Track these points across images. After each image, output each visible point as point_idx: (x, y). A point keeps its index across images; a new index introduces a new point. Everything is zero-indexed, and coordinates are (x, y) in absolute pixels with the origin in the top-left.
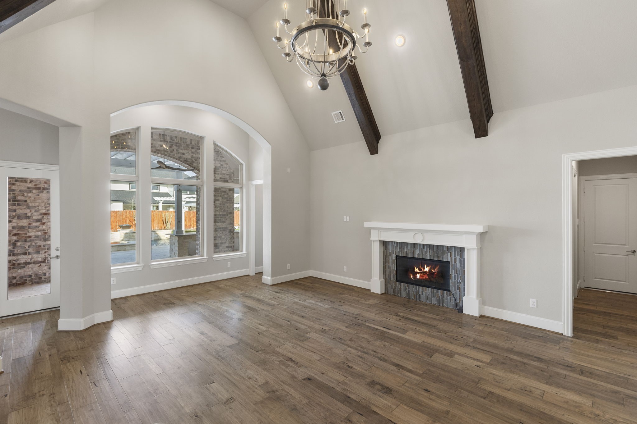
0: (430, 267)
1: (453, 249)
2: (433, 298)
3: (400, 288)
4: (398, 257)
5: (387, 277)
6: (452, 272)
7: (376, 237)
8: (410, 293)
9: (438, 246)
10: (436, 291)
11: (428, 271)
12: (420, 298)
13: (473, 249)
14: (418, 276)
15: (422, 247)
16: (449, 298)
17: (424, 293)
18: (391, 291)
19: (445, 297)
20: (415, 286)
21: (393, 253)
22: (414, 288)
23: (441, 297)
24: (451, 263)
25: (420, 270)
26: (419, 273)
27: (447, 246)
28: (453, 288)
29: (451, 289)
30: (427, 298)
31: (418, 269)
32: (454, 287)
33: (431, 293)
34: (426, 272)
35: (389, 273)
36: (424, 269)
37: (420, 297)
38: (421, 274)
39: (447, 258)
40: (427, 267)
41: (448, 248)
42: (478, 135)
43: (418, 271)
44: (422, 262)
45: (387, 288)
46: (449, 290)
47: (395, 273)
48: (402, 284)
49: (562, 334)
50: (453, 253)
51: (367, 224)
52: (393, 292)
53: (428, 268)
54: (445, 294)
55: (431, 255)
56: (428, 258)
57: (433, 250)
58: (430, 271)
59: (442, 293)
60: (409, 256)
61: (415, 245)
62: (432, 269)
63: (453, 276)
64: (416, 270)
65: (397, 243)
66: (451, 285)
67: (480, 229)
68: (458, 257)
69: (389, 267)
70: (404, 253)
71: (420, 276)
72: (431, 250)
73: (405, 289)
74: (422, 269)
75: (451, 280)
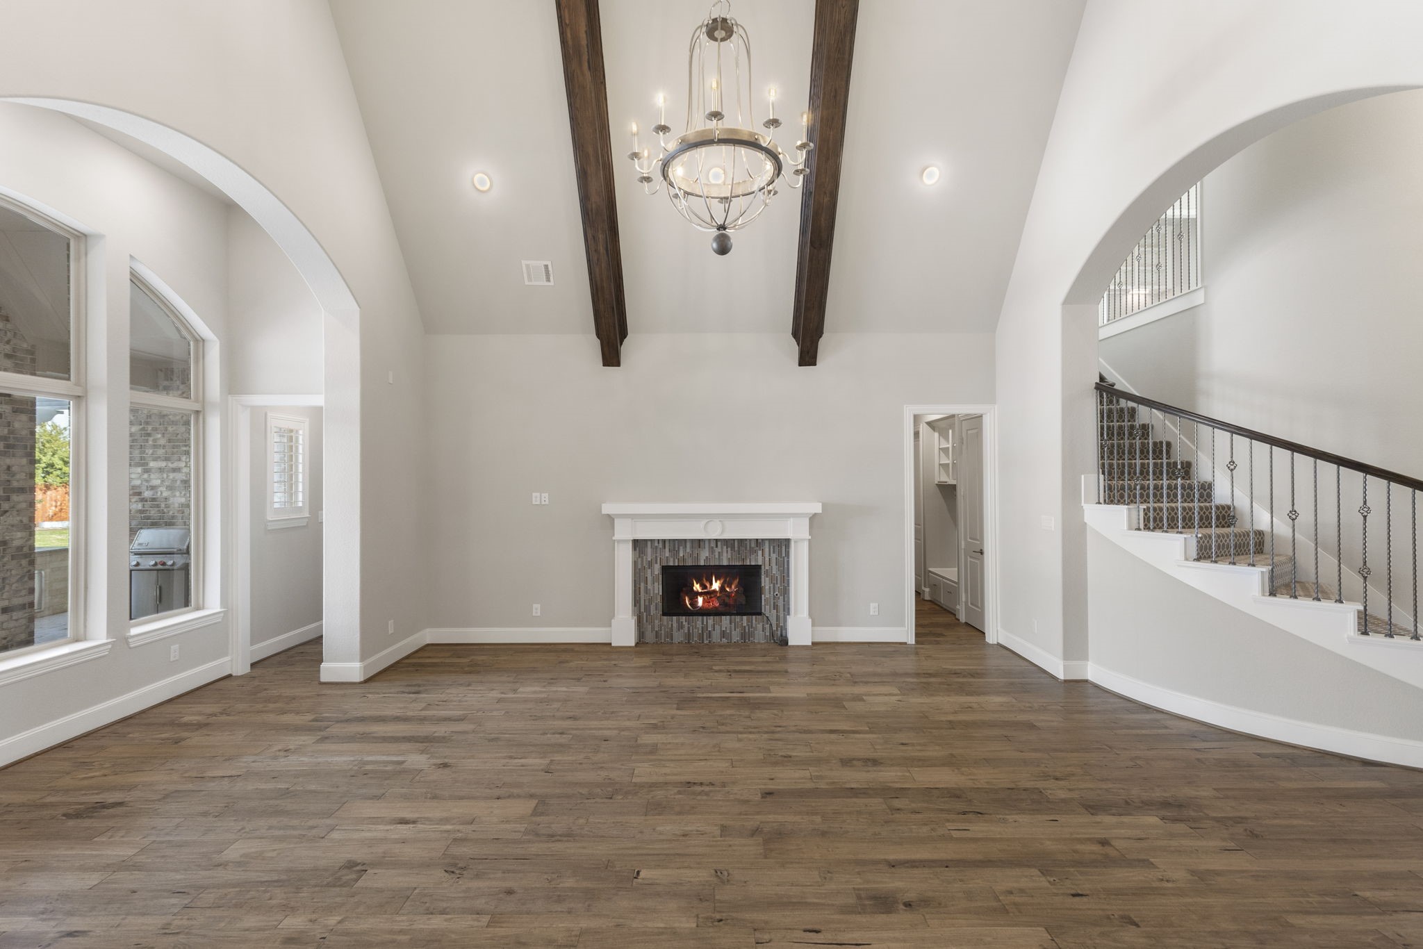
0: (722, 581)
1: (767, 544)
2: (733, 633)
3: (670, 626)
4: (665, 569)
5: (642, 610)
6: (765, 582)
7: (625, 533)
8: (691, 631)
9: (741, 541)
10: (738, 618)
11: (718, 589)
12: (710, 637)
13: (803, 540)
14: (700, 600)
15: (713, 544)
16: (760, 626)
17: (717, 627)
18: (650, 637)
19: (754, 626)
20: (700, 618)
21: (656, 563)
22: (699, 621)
23: (747, 628)
24: (763, 567)
25: (704, 587)
26: (701, 594)
27: (757, 540)
28: (766, 609)
29: (763, 611)
30: (723, 634)
31: (700, 586)
32: (767, 607)
33: (731, 624)
34: (714, 591)
35: (647, 603)
36: (711, 584)
37: (710, 635)
38: (706, 597)
39: (756, 560)
40: (716, 582)
41: (759, 542)
42: (803, 362)
43: (700, 591)
44: (704, 573)
45: (643, 632)
46: (760, 614)
47: (659, 599)
48: (675, 618)
49: (905, 643)
50: (767, 550)
51: (607, 509)
52: (656, 638)
53: (718, 582)
54: (754, 621)
55: (730, 557)
56: (725, 563)
57: (733, 548)
58: (722, 588)
59: (748, 621)
60: (689, 563)
61: (699, 543)
62: (726, 586)
63: (767, 587)
64: (697, 587)
65: (664, 541)
66: (763, 604)
67: (817, 508)
68: (774, 556)
69: (647, 591)
70: (678, 559)
71: (704, 600)
72: (729, 549)
73: (681, 627)
74: (708, 585)
75: (763, 596)
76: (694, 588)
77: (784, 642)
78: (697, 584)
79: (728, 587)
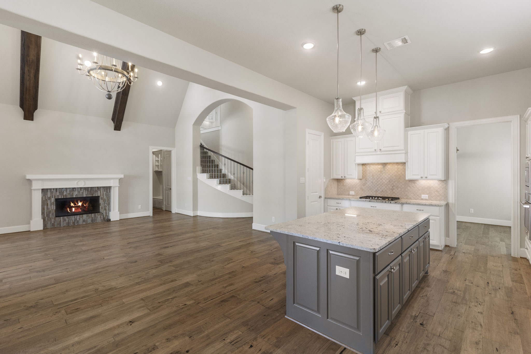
0: (82, 202)
1: (102, 188)
2: (88, 220)
3: (59, 221)
4: (57, 200)
5: (45, 216)
6: (101, 201)
7: (38, 186)
8: (69, 221)
9: (91, 188)
10: (90, 215)
11: (81, 205)
12: (78, 223)
13: (116, 187)
14: (73, 209)
15: (79, 190)
16: (99, 217)
17: (81, 219)
18: (49, 226)
19: (97, 216)
20: (74, 216)
21: (53, 198)
22: (73, 218)
23: (94, 218)
24: (100, 197)
25: (75, 204)
26: (74, 207)
27: (98, 187)
28: (101, 210)
29: (100, 211)
30: (84, 221)
31: (74, 204)
32: (102, 210)
33: (87, 217)
34: (79, 206)
35: (48, 213)
36: (78, 203)
37: (78, 222)
38: (76, 208)
39: (98, 194)
40: (80, 203)
41: (98, 188)
42: (116, 129)
43: (73, 206)
44: (75, 200)
45: (46, 224)
46: (99, 212)
47: (54, 211)
48: (62, 218)
49: (150, 216)
50: (102, 191)
51: (28, 177)
52: (53, 226)
53: (81, 203)
54: (97, 215)
55: (87, 194)
56: (85, 196)
57: (88, 191)
58: (82, 205)
59: (94, 215)
60: (69, 197)
61: (73, 189)
62: (84, 204)
63: (102, 203)
64: (72, 204)
65: (57, 189)
66: (100, 209)
67: (122, 176)
68: (105, 193)
69: (48, 208)
70: (63, 196)
71: (75, 209)
72: (86, 191)
73: (65, 220)
74: (77, 204)
75: (100, 206)
76: (71, 205)
77: (109, 220)
78: (72, 203)
79: (85, 204)
